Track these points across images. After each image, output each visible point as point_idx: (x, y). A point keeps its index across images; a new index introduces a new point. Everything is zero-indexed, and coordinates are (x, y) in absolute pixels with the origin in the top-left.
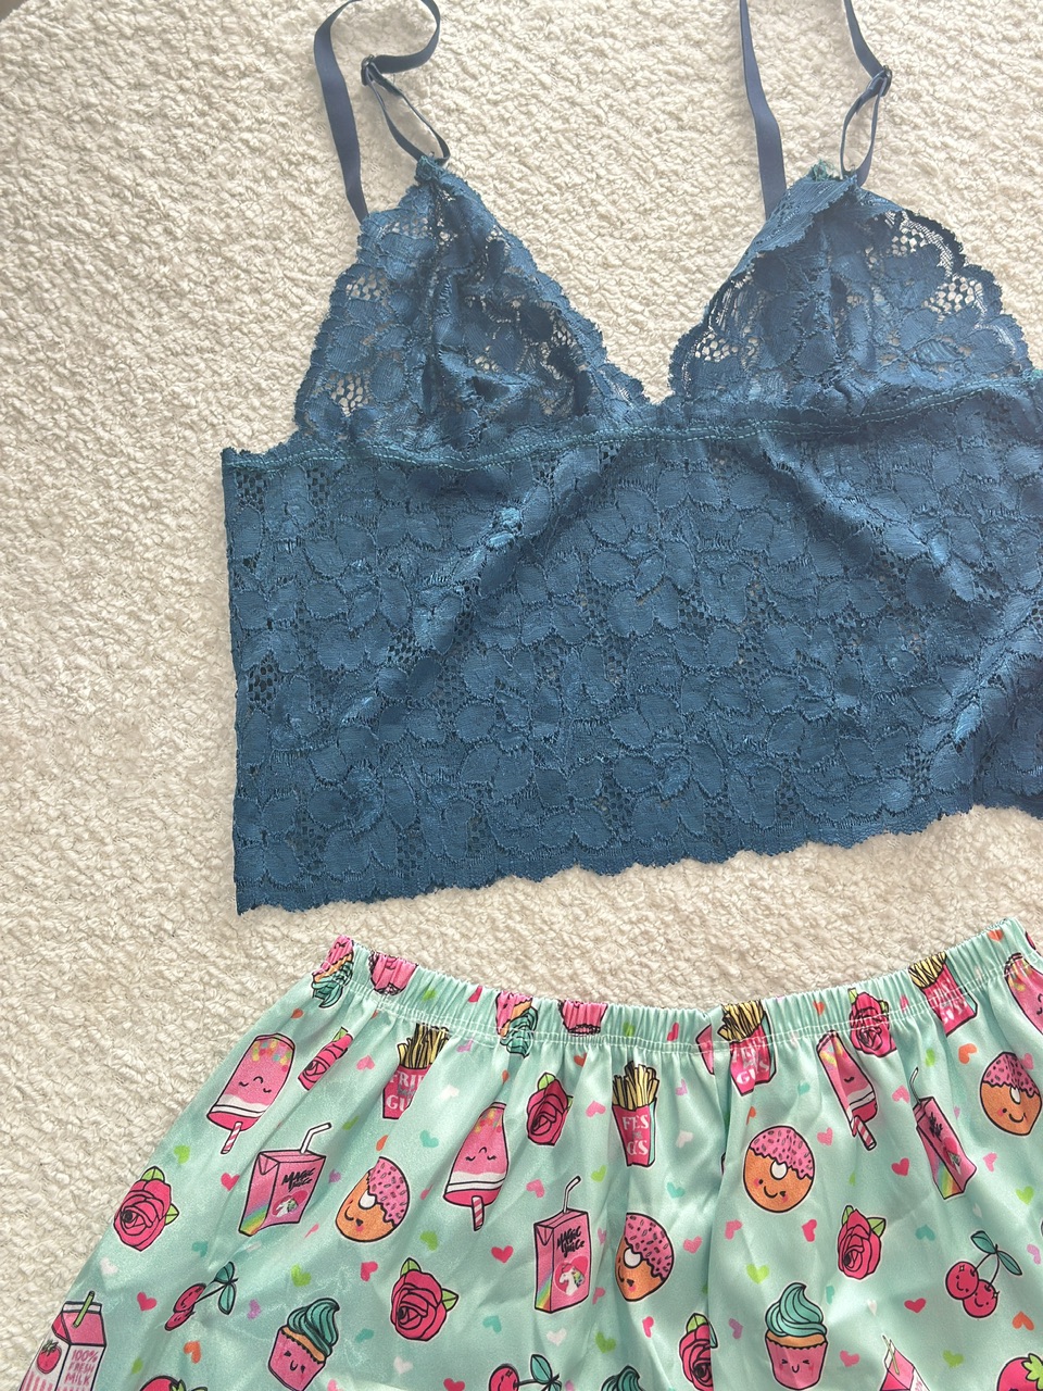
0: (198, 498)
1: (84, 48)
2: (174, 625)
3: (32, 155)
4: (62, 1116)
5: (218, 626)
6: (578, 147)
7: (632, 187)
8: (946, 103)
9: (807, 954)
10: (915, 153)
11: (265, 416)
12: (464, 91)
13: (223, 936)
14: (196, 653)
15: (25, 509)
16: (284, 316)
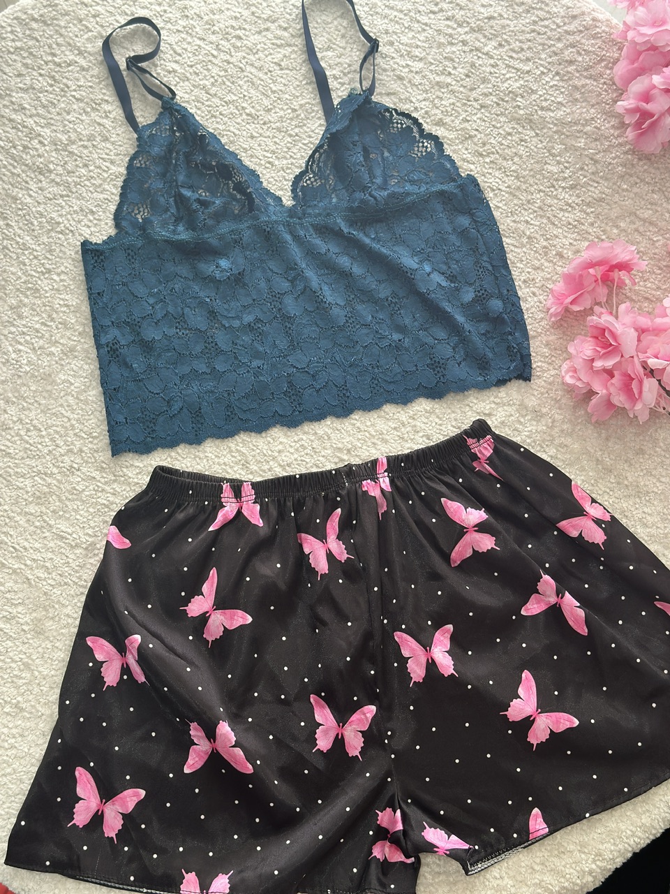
0: (68, 266)
2: (63, 326)
4: (35, 557)
5: (84, 324)
6: (233, 83)
7: (261, 99)
8: (406, 45)
9: (378, 447)
10: (394, 70)
11: (96, 224)
12: (176, 62)
13: (102, 468)
14: (75, 338)
16: (101, 177)
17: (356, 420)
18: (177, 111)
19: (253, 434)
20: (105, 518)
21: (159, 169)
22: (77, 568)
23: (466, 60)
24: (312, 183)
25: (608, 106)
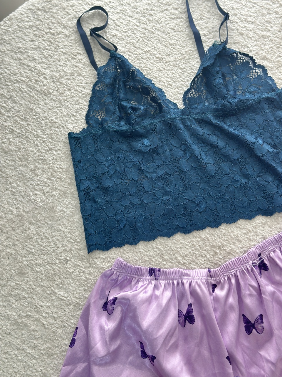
0: (61, 146)
1: (17, 33)
2: (59, 180)
3: (7, 63)
4: (47, 311)
5: (71, 178)
6: (148, 40)
7: (164, 49)
8: (244, 15)
9: (236, 245)
11: (76, 122)
12: (117, 30)
13: (82, 259)
14: (66, 186)
15: (17, 155)
16: (78, 96)
17: (223, 229)
18: (119, 58)
19: (165, 238)
20: (85, 288)
21: (109, 91)
22: (70, 317)
23: (278, 22)
24: (194, 95)
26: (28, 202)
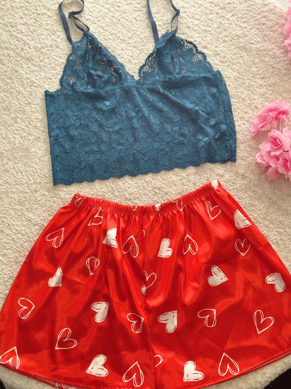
0: (39, 101)
1: (9, 11)
2: (35, 128)
4: (17, 229)
5: (44, 127)
6: (115, 26)
7: (127, 33)
8: (192, 13)
9: (173, 188)
11: (52, 84)
12: (90, 15)
13: (49, 190)
14: (40, 133)
16: (55, 63)
18: (90, 36)
19: (117, 179)
21: (81, 61)
23: (218, 21)
24: (148, 70)
25: (279, 44)
26: (8, 143)
